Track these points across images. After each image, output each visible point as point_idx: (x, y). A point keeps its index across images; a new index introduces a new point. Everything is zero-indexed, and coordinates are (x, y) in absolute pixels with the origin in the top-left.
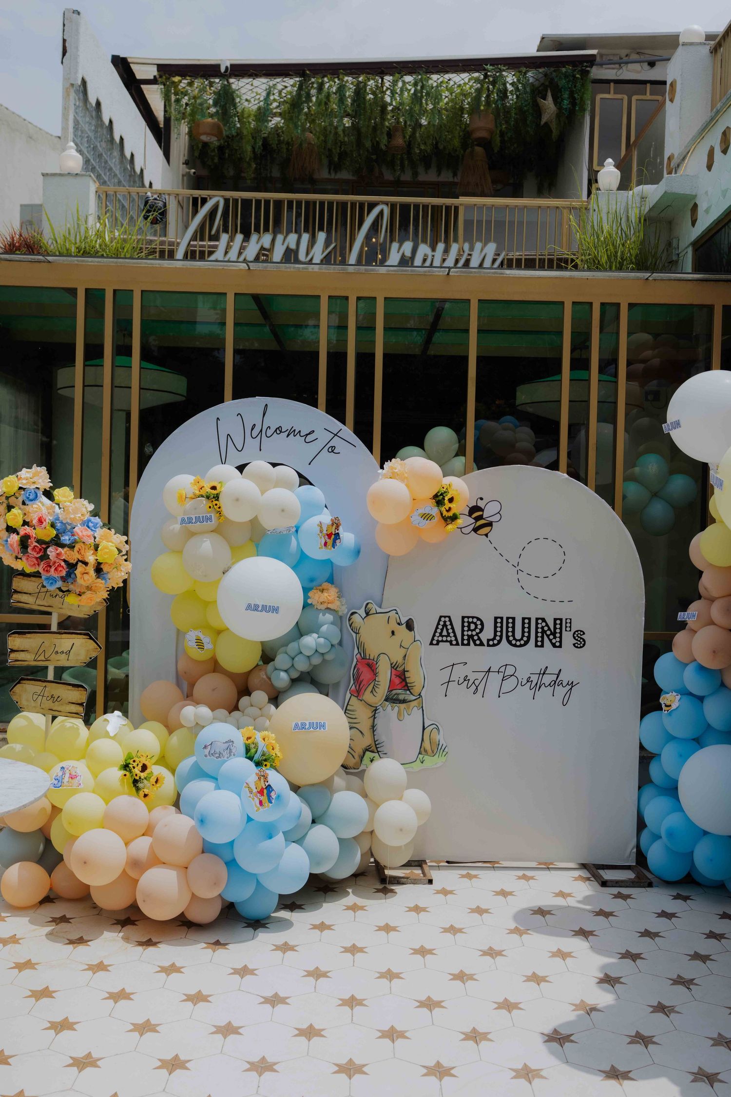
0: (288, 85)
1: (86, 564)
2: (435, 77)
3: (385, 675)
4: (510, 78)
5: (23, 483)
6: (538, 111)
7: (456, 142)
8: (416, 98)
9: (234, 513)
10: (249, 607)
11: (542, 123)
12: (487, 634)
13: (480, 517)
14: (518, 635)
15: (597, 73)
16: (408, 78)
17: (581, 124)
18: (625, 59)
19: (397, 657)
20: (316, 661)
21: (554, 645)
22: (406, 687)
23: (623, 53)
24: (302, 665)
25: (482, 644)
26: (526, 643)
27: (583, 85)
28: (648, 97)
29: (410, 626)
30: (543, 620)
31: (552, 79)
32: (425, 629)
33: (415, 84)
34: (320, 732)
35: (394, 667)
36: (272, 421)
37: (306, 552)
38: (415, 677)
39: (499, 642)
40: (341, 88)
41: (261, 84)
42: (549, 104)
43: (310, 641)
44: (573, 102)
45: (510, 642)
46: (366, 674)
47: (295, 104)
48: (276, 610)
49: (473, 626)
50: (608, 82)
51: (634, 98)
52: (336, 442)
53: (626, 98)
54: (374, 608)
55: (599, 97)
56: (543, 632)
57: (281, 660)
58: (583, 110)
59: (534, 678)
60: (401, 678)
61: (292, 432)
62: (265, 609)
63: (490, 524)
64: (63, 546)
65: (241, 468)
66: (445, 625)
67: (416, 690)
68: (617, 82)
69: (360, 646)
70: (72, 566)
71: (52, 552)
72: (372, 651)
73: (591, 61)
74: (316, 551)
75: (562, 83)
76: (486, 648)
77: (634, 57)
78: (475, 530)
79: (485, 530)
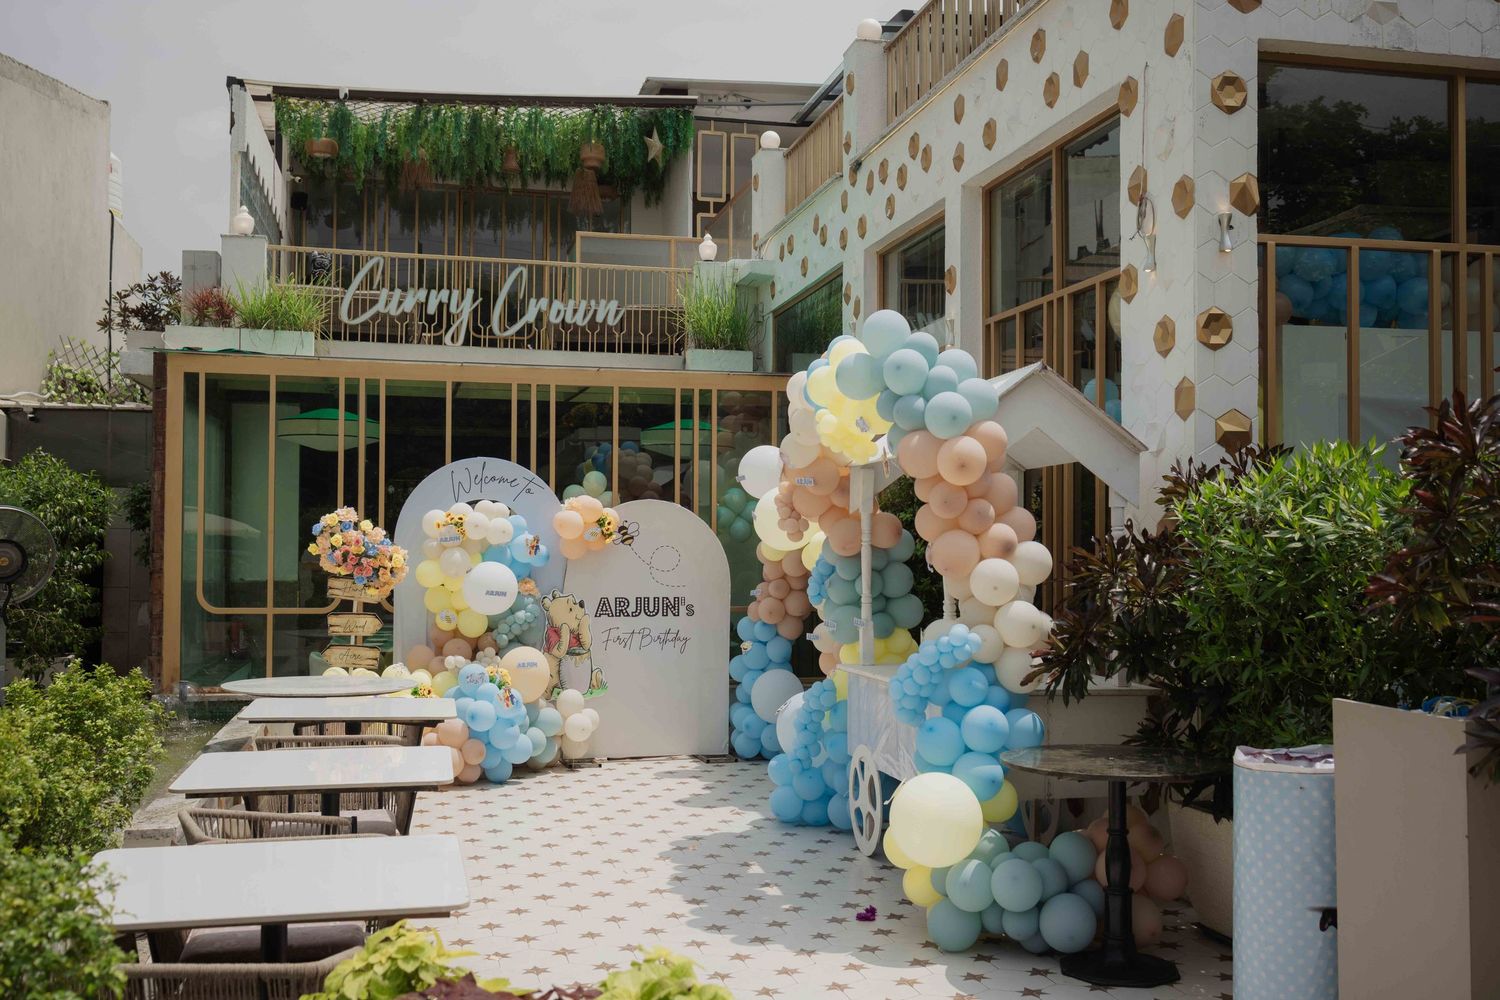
0: (406, 109)
1: (386, 568)
2: (548, 110)
3: (566, 637)
4: (618, 114)
5: (342, 519)
6: (645, 148)
7: (567, 164)
8: (529, 127)
9: (473, 534)
10: (488, 593)
11: (649, 159)
12: (632, 609)
13: (625, 534)
14: (651, 609)
15: (698, 111)
16: (522, 110)
17: (685, 159)
18: (723, 100)
19: (574, 625)
20: (525, 627)
21: (674, 615)
22: (580, 645)
23: (722, 94)
24: (517, 631)
25: (628, 615)
26: (657, 614)
27: (686, 124)
28: (745, 135)
29: (582, 605)
30: (667, 599)
31: (657, 117)
32: (592, 606)
33: (530, 116)
34: (534, 669)
35: (572, 632)
36: (488, 473)
37: (516, 558)
38: (586, 638)
39: (640, 613)
40: (457, 116)
41: (377, 109)
42: (655, 143)
43: (521, 614)
44: (677, 139)
45: (646, 614)
46: (554, 638)
47: (414, 128)
48: (504, 594)
49: (622, 604)
50: (709, 119)
51: (733, 135)
52: (531, 486)
53: (725, 134)
54: (558, 594)
55: (701, 133)
56: (667, 606)
57: (503, 627)
58: (686, 146)
59: (662, 636)
60: (577, 638)
61: (502, 480)
62: (498, 593)
63: (632, 538)
64: (370, 557)
65: (473, 503)
66: (604, 604)
67: (587, 647)
68: (716, 120)
69: (550, 619)
70: (376, 571)
71: (364, 560)
72: (558, 622)
73: (693, 103)
74: (523, 557)
75: (667, 123)
76: (631, 618)
77: (732, 99)
78: (623, 542)
79: (630, 541)
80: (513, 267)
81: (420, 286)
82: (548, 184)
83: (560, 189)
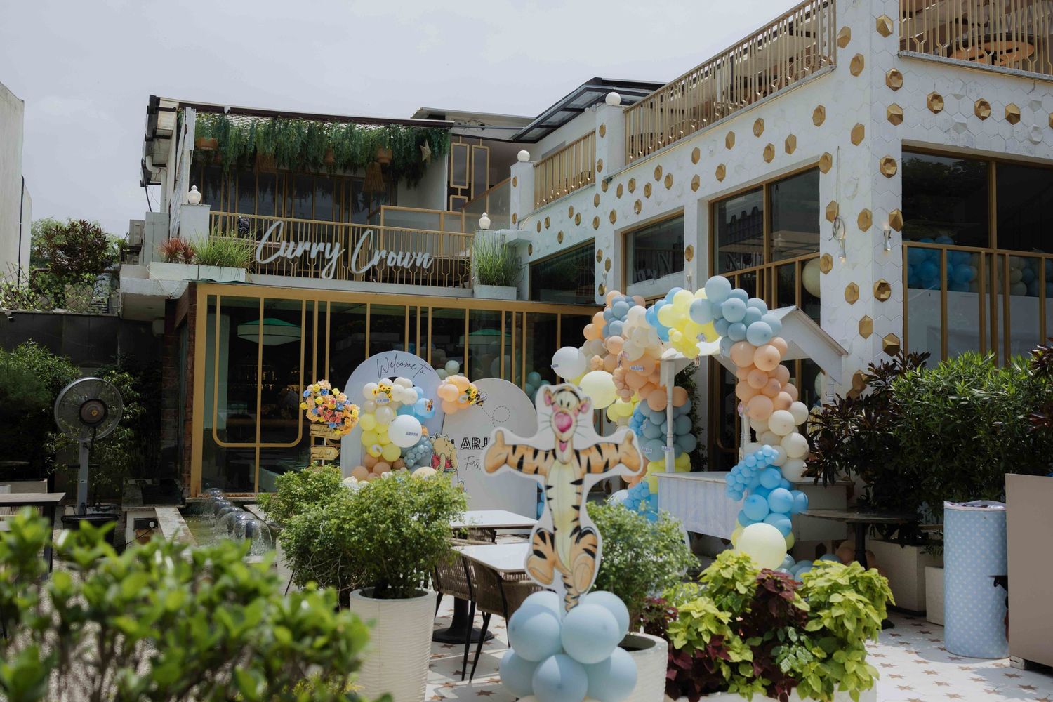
0: (265, 121)
1: (349, 418)
2: (358, 125)
3: (443, 462)
4: (402, 129)
5: (322, 387)
6: (420, 152)
7: (364, 161)
8: (345, 136)
9: (395, 398)
10: (407, 434)
11: (423, 160)
12: (481, 445)
13: (479, 399)
15: (454, 130)
16: (341, 125)
17: (443, 160)
18: (468, 124)
19: (448, 455)
20: (424, 455)
22: (452, 467)
23: (467, 119)
24: (419, 457)
25: (479, 449)
27: (445, 139)
28: (481, 146)
29: (453, 442)
31: (427, 133)
32: (458, 443)
33: (347, 129)
35: (447, 459)
36: (399, 360)
37: (420, 413)
38: (455, 462)
40: (299, 128)
41: (248, 120)
42: (426, 149)
43: (421, 447)
44: (440, 147)
46: (436, 461)
47: (268, 133)
48: (417, 434)
49: (476, 442)
50: (458, 135)
51: (473, 146)
52: (424, 369)
53: (468, 146)
54: (439, 435)
55: (453, 144)
57: (410, 455)
58: (445, 153)
60: (449, 463)
61: (407, 365)
62: (413, 434)
63: (482, 401)
64: (339, 411)
65: (393, 379)
66: (466, 442)
67: (455, 468)
68: (463, 136)
69: (434, 450)
70: (343, 420)
71: (336, 413)
72: (438, 453)
73: (451, 125)
74: (424, 412)
75: (434, 137)
77: (473, 124)
78: (477, 404)
79: (481, 403)
80: (364, 230)
81: (306, 240)
82: (345, 172)
83: (352, 175)
